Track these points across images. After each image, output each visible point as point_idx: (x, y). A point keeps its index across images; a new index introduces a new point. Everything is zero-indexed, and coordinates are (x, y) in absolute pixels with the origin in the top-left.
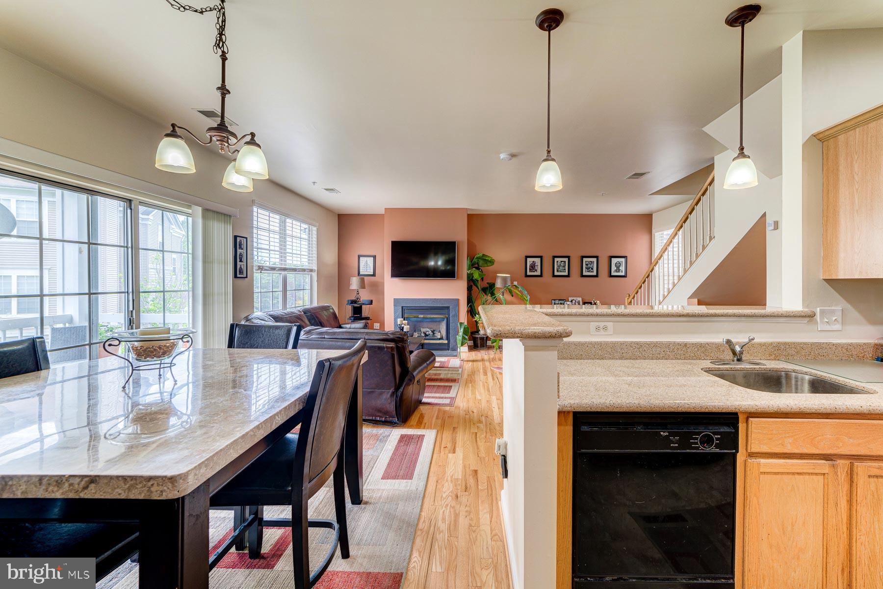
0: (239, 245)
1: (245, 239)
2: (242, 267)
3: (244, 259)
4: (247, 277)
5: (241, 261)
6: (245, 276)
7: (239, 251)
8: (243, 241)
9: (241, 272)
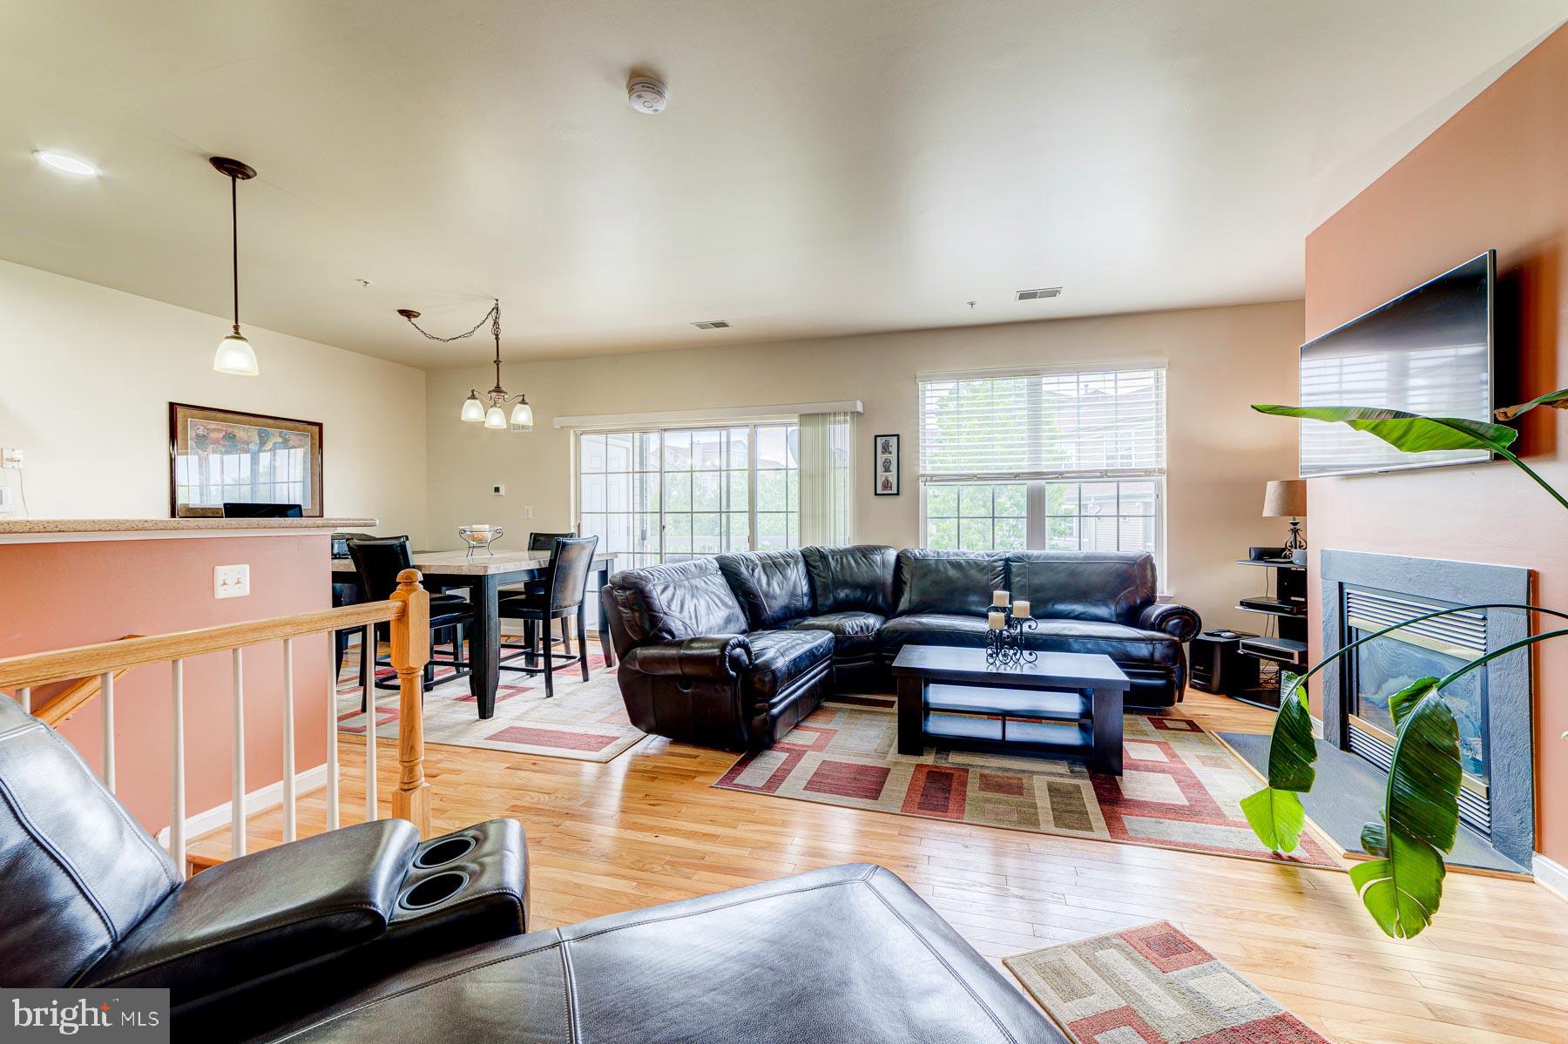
0: (883, 447)
1: (896, 438)
2: (890, 479)
3: (894, 467)
4: (898, 494)
5: (887, 470)
6: (895, 491)
7: (881, 457)
8: (891, 442)
9: (887, 485)
